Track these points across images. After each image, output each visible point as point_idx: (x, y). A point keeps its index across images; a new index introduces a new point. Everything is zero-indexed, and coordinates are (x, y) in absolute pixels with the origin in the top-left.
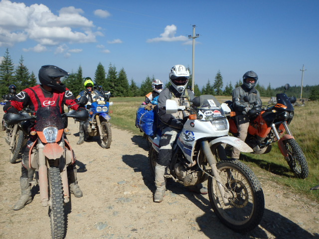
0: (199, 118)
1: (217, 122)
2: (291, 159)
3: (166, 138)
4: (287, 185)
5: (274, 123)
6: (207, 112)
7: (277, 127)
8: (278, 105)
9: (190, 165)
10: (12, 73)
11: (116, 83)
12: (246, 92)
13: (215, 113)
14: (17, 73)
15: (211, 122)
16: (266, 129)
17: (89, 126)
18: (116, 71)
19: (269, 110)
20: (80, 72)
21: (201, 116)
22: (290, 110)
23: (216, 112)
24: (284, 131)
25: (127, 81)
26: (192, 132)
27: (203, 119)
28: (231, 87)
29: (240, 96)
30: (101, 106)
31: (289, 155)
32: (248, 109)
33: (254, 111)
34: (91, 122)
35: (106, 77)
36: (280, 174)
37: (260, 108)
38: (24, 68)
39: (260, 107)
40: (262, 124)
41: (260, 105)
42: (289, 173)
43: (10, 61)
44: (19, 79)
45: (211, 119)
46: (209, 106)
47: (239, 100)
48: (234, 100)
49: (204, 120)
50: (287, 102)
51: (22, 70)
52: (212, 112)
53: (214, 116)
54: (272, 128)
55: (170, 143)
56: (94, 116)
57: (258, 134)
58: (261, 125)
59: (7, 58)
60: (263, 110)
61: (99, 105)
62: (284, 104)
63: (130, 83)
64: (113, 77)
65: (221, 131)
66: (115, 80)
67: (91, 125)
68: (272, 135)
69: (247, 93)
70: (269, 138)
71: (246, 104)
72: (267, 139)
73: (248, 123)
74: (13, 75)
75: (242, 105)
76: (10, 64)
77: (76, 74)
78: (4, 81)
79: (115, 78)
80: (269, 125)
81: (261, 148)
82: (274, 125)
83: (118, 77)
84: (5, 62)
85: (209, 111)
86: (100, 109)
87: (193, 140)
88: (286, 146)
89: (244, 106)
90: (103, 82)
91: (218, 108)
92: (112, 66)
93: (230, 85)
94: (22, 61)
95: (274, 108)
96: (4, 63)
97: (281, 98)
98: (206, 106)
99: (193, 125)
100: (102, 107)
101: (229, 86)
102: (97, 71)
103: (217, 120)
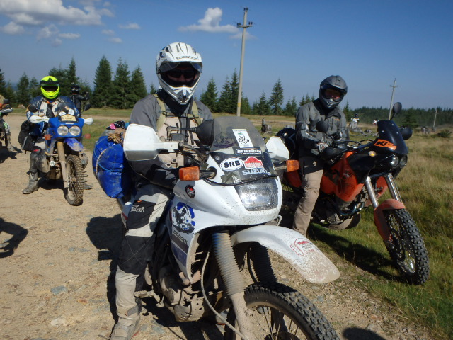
0: (208, 175)
1: (252, 186)
2: (397, 246)
3: (141, 210)
4: (389, 301)
5: (369, 176)
6: (228, 161)
7: (373, 182)
8: (380, 143)
11: (127, 88)
12: (321, 114)
13: (248, 166)
15: (237, 190)
16: (354, 188)
17: (44, 160)
18: (128, 70)
19: (362, 151)
20: (73, 68)
21: (213, 170)
22: (402, 154)
23: (250, 161)
24: (386, 189)
25: (143, 86)
26: (191, 210)
27: (218, 179)
28: (294, 104)
29: (311, 120)
30: (66, 125)
31: (393, 238)
32: (322, 146)
33: (334, 151)
34: (49, 155)
35: (113, 79)
36: (373, 270)
37: (346, 145)
39: (345, 143)
40: (348, 176)
41: (345, 139)
42: (389, 270)
45: (237, 180)
46: (235, 144)
47: (307, 127)
48: (298, 127)
49: (220, 181)
50: (396, 137)
52: (242, 162)
54: (366, 185)
55: (150, 221)
56: (53, 143)
57: (338, 194)
58: (345, 177)
60: (351, 149)
61: (64, 123)
62: (391, 142)
64: (123, 79)
65: (261, 213)
66: (126, 84)
67: (48, 158)
68: (363, 197)
69: (324, 117)
70: (358, 201)
71: (320, 136)
72: (354, 204)
73: (322, 171)
75: (312, 138)
77: (66, 71)
79: (126, 81)
80: (361, 180)
81: (341, 219)
82: (368, 179)
83: (130, 79)
85: (234, 160)
86: (65, 130)
87: (191, 230)
88: (387, 218)
89: (316, 140)
90: (108, 86)
91: (258, 151)
92: (123, 62)
93: (294, 101)
95: (371, 147)
97: (385, 129)
98: (227, 146)
99: (191, 192)
100: (69, 126)
101: (291, 103)
102: (99, 68)
103: (252, 182)
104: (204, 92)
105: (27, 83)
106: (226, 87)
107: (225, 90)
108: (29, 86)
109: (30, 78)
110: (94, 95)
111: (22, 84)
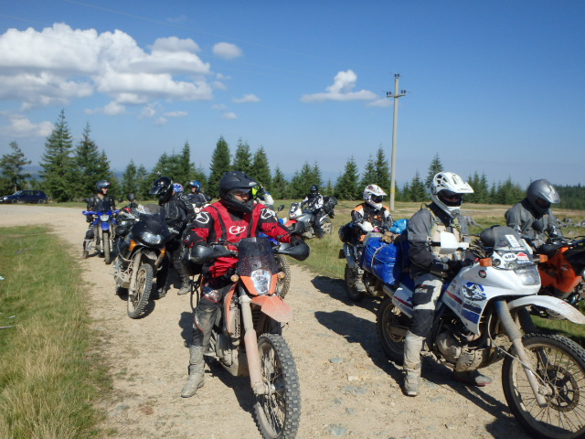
3: (425, 291)
6: (507, 255)
9: (470, 338)
10: (68, 152)
13: (520, 258)
14: (79, 153)
15: (515, 272)
16: (572, 280)
18: (249, 152)
19: (577, 247)
20: (186, 152)
23: (521, 255)
25: (268, 171)
26: (480, 286)
27: (502, 266)
33: (549, 247)
35: (231, 163)
37: (560, 241)
38: (90, 144)
40: (565, 269)
43: (65, 132)
44: (80, 163)
45: (515, 267)
46: (508, 244)
47: (519, 228)
49: (504, 267)
51: (87, 148)
52: (516, 256)
53: (519, 262)
54: (583, 277)
55: (432, 299)
57: (556, 286)
59: (62, 126)
60: (565, 245)
63: (273, 174)
64: (244, 163)
65: (531, 287)
66: (248, 168)
68: (581, 288)
70: (576, 293)
72: (572, 295)
74: (71, 155)
75: (526, 237)
76: (66, 137)
77: (179, 156)
78: (55, 166)
79: (247, 165)
80: (578, 272)
83: (252, 163)
84: (58, 132)
85: (510, 254)
87: (484, 298)
92: (243, 144)
94: (87, 132)
96: (57, 134)
98: (504, 246)
99: (483, 274)
102: (216, 152)
103: (524, 268)
104: (342, 174)
105: (134, 172)
106: (370, 167)
107: (367, 171)
108: (136, 175)
109: (137, 166)
110: (210, 183)
111: (129, 174)
